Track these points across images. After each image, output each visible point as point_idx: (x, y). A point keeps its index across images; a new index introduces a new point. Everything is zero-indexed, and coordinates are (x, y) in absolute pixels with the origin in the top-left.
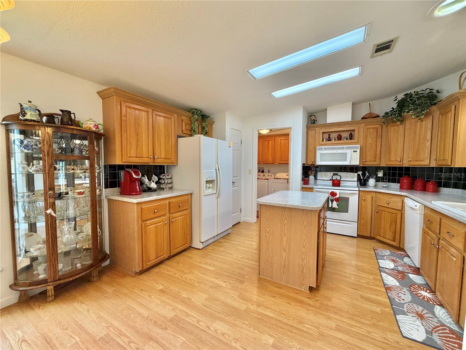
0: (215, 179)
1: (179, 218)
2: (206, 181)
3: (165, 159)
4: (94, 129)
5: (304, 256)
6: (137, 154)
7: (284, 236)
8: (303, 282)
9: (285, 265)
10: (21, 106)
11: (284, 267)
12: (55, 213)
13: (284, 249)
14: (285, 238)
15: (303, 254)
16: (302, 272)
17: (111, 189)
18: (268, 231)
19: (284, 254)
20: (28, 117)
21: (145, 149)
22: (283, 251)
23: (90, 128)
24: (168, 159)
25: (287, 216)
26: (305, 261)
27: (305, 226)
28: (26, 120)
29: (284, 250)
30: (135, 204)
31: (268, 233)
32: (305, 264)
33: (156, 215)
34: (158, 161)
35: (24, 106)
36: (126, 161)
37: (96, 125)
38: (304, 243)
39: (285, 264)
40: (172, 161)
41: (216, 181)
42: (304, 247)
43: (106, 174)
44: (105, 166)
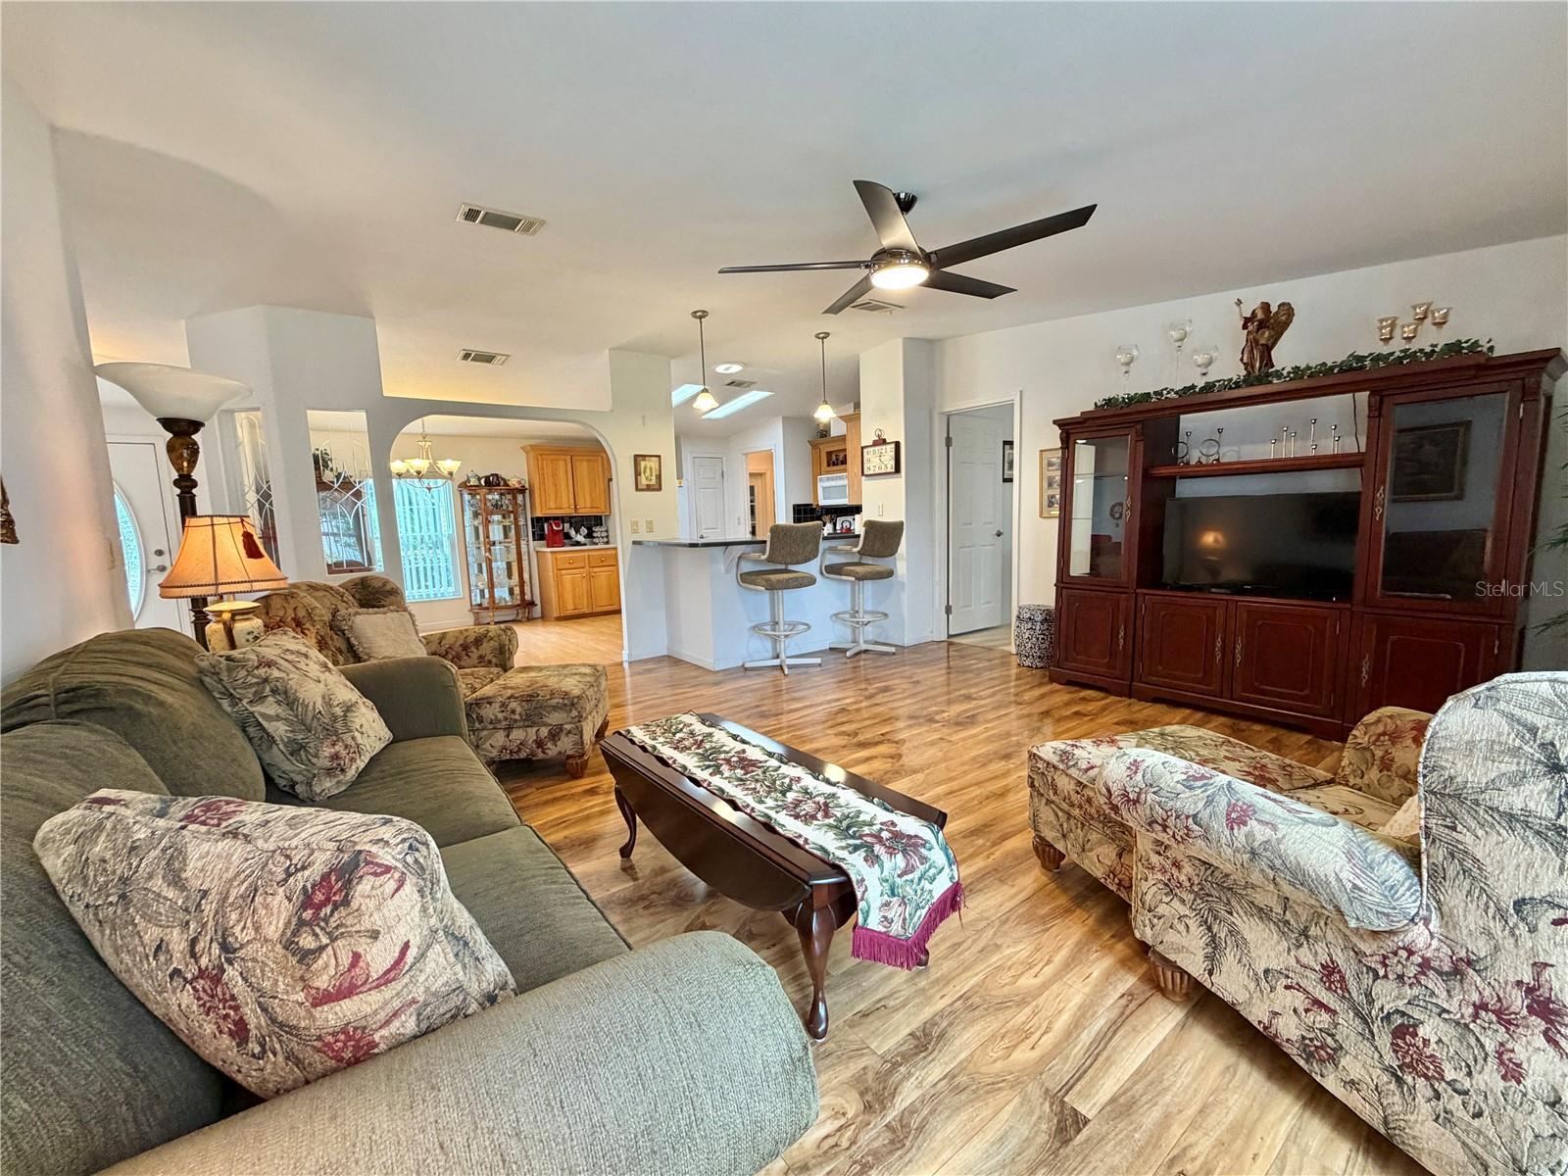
1: (601, 573)
3: (591, 507)
6: (555, 506)
10: (468, 474)
17: (539, 541)
20: (473, 482)
21: (564, 499)
23: (514, 484)
24: (596, 507)
28: (472, 485)
33: (571, 566)
34: (583, 512)
35: (470, 475)
36: (545, 512)
37: (518, 481)
40: (602, 510)
43: (533, 527)
44: (532, 519)
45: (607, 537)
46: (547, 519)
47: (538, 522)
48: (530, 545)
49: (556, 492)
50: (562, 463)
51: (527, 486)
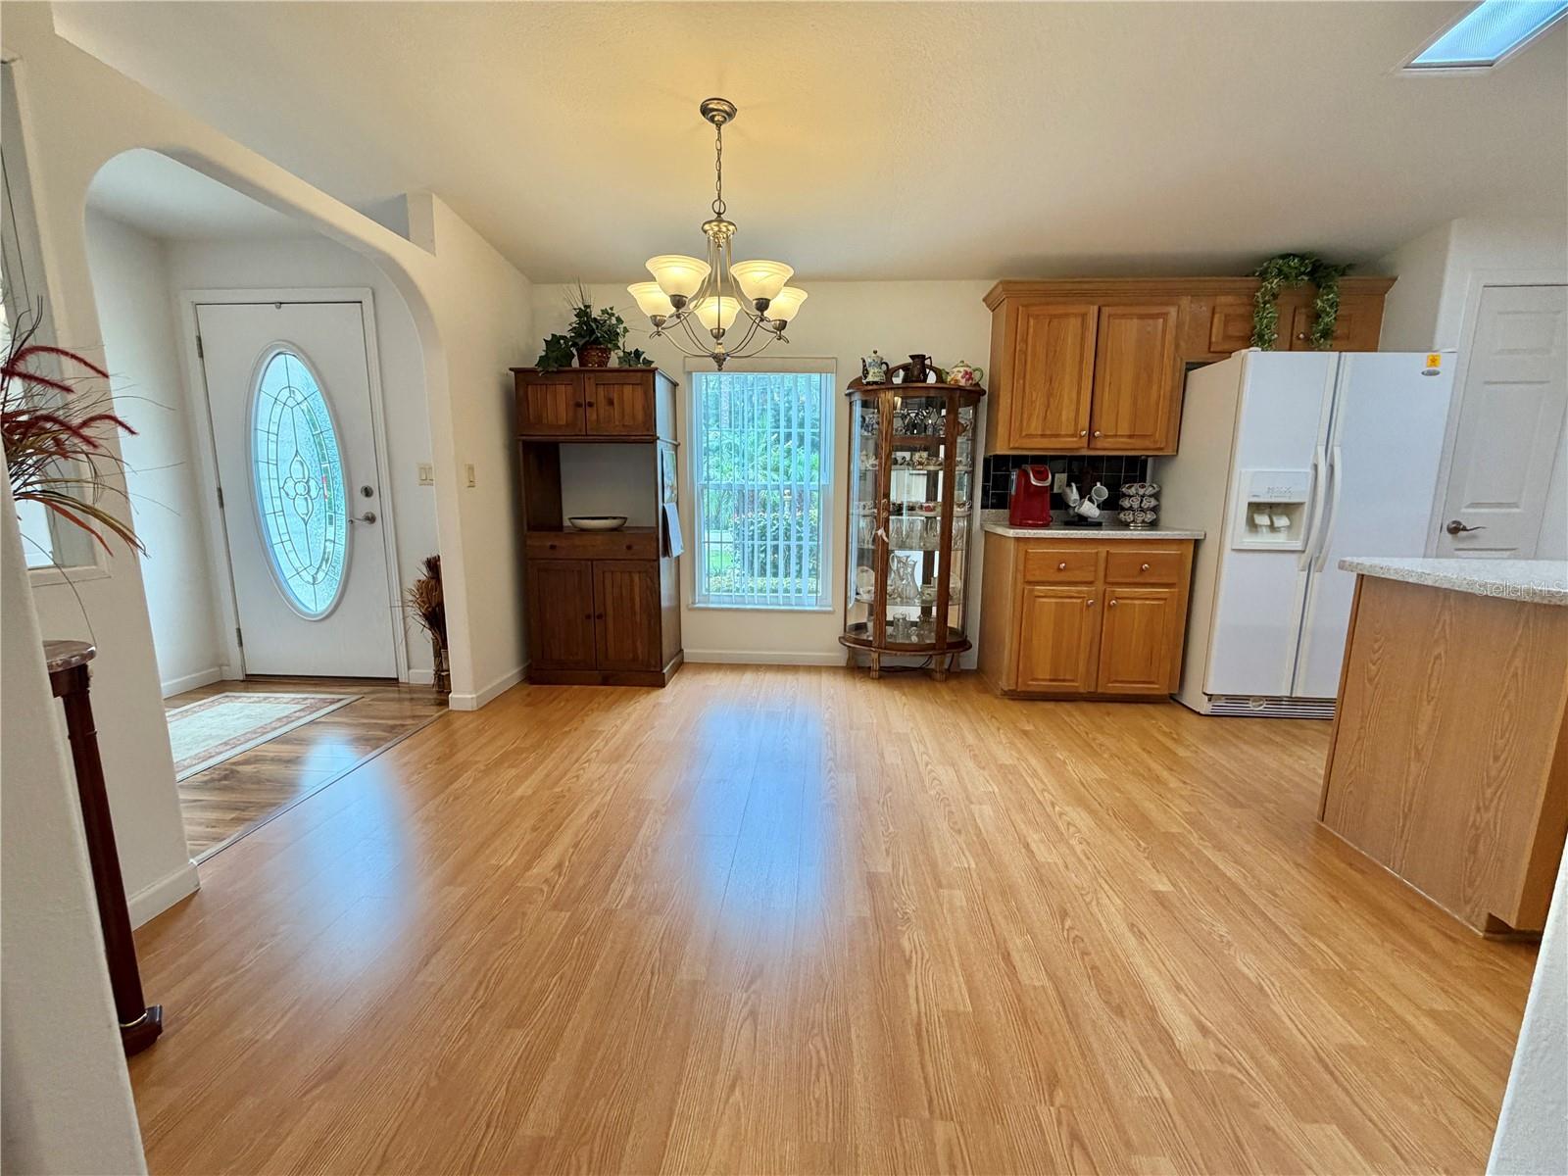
0: (1306, 499)
1: (1137, 602)
2: (1250, 504)
3: (1130, 437)
4: (963, 382)
5: (1489, 792)
6: (1043, 430)
7: (1425, 703)
8: (1469, 891)
9: (1410, 810)
10: (864, 361)
11: (1405, 817)
12: (887, 536)
13: (1416, 748)
14: (1427, 711)
15: (1489, 786)
16: (1474, 851)
17: (994, 511)
18: (1373, 673)
19: (1412, 766)
20: (870, 378)
21: (1067, 414)
22: (1413, 755)
23: (956, 381)
24: (1144, 436)
25: (1447, 627)
26: (1491, 814)
27: (1515, 675)
28: (868, 383)
29: (1418, 753)
30: (1013, 541)
31: (1371, 680)
32: (1488, 823)
33: (1061, 577)
34: (1107, 445)
35: (868, 361)
36: (1017, 445)
37: (966, 373)
38: (1501, 743)
39: (1411, 805)
40: (1155, 442)
41: (1306, 508)
42: (1496, 759)
43: (986, 478)
44: (986, 461)
45: (1155, 509)
46: (1019, 461)
47: (998, 468)
48: (975, 518)
49: (1049, 395)
50: (1074, 324)
51: (985, 385)
